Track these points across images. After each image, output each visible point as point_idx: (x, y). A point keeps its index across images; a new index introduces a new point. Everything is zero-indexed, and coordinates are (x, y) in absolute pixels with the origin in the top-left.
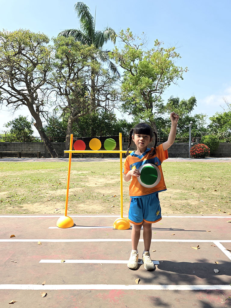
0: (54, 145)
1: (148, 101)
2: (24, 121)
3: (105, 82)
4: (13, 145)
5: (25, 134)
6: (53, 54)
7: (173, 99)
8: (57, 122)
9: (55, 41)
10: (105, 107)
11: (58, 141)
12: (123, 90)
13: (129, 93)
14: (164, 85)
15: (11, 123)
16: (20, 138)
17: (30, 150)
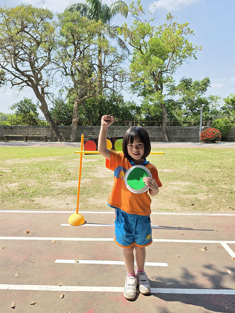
0: (60, 128)
1: (157, 82)
2: (30, 103)
3: (113, 61)
4: (19, 128)
5: (30, 117)
6: (57, 31)
7: (185, 79)
8: (63, 104)
9: (59, 16)
10: (112, 88)
11: (64, 125)
12: (132, 70)
13: (138, 73)
14: (175, 65)
15: (16, 106)
16: (25, 121)
17: (36, 134)
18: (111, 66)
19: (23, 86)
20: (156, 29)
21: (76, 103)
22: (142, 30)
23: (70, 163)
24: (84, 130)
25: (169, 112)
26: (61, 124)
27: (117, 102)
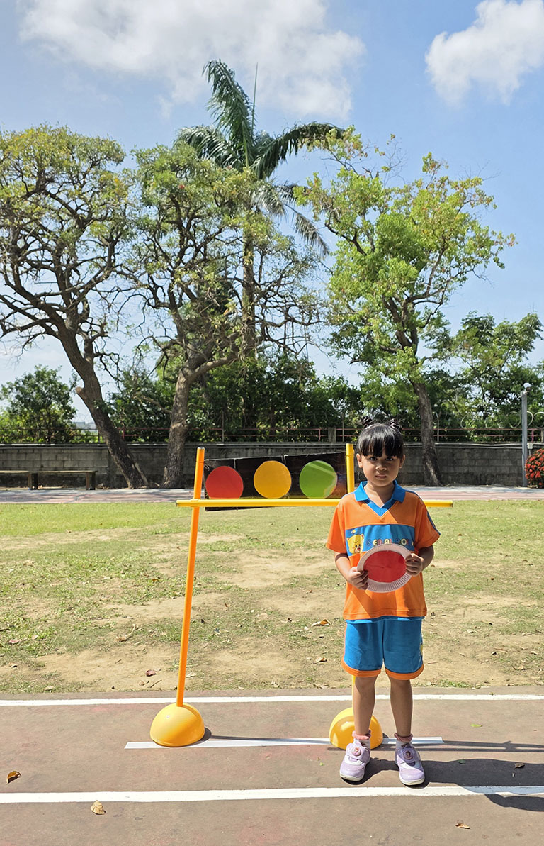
0: (135, 449)
1: (403, 326)
2: (51, 382)
3: (284, 272)
4: (17, 451)
5: (50, 420)
6: (135, 192)
7: (476, 319)
8: (146, 383)
9: (141, 157)
10: (282, 341)
11: (146, 440)
12: (334, 295)
13: (350, 303)
14: (448, 281)
15: (12, 389)
16: (36, 430)
17: (64, 467)
18: (278, 283)
19: (35, 336)
20: (396, 193)
21: (183, 379)
22: (361, 192)
23: (160, 547)
25: (436, 405)
26: (138, 437)
27: (296, 378)
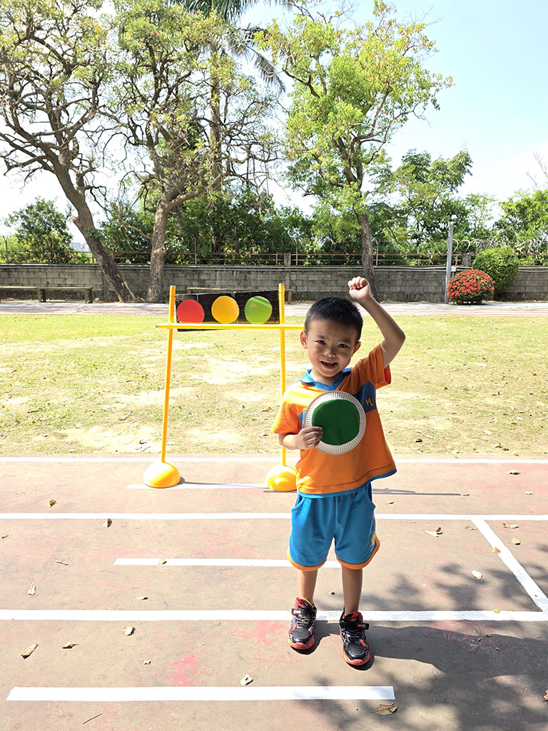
0: (124, 270)
1: (350, 162)
2: (49, 212)
3: (246, 112)
4: (26, 270)
5: (52, 245)
7: (415, 156)
8: (130, 213)
9: (117, 3)
10: (245, 176)
11: (132, 262)
12: (289, 132)
13: (304, 142)
14: (391, 121)
15: (18, 217)
16: (40, 253)
17: (66, 284)
18: (241, 123)
19: (34, 170)
20: (348, 36)
22: (315, 38)
23: (147, 352)
24: (180, 275)
25: (376, 233)
26: (125, 260)
27: (257, 210)
